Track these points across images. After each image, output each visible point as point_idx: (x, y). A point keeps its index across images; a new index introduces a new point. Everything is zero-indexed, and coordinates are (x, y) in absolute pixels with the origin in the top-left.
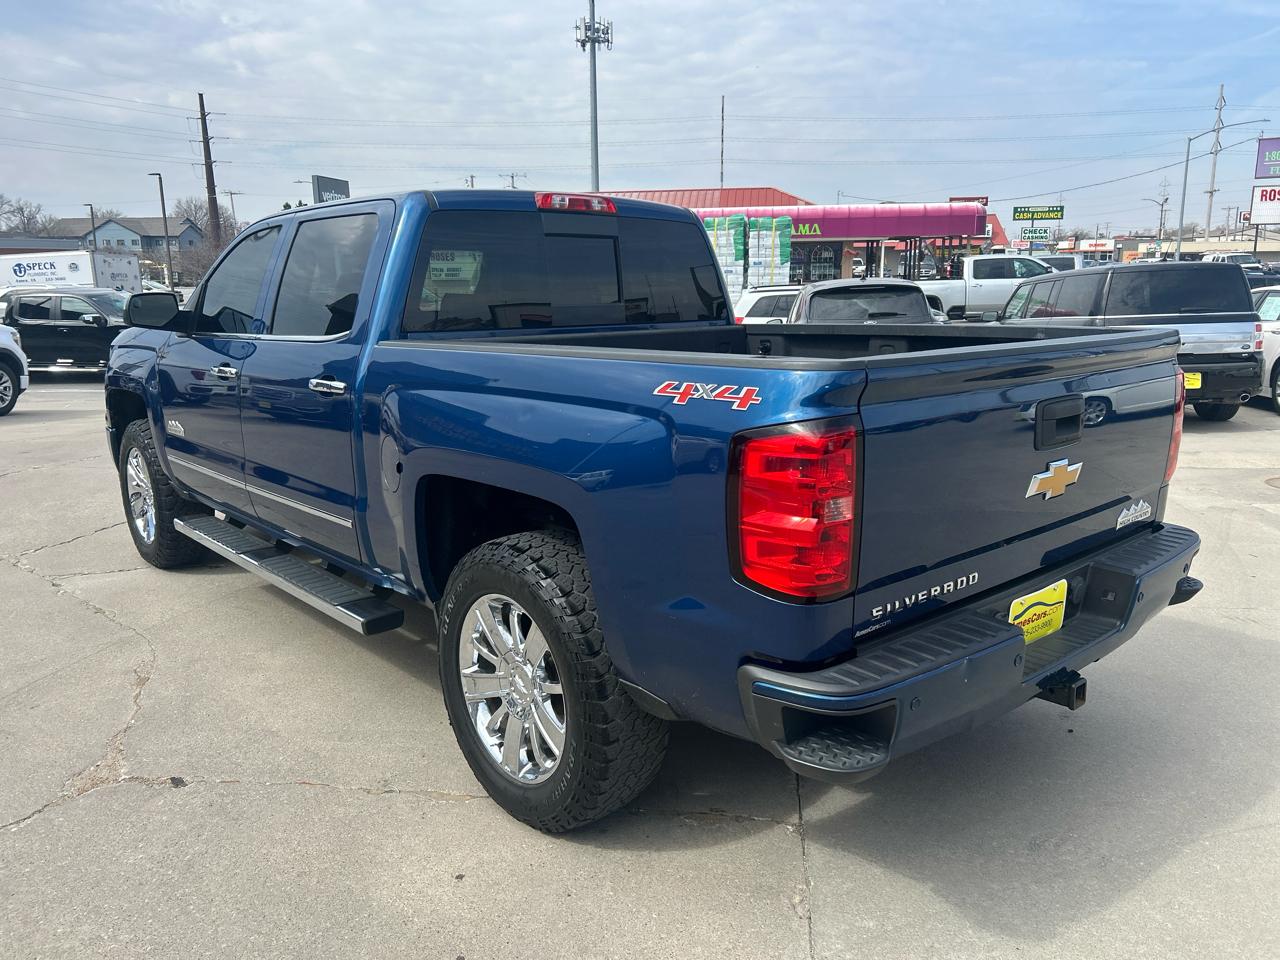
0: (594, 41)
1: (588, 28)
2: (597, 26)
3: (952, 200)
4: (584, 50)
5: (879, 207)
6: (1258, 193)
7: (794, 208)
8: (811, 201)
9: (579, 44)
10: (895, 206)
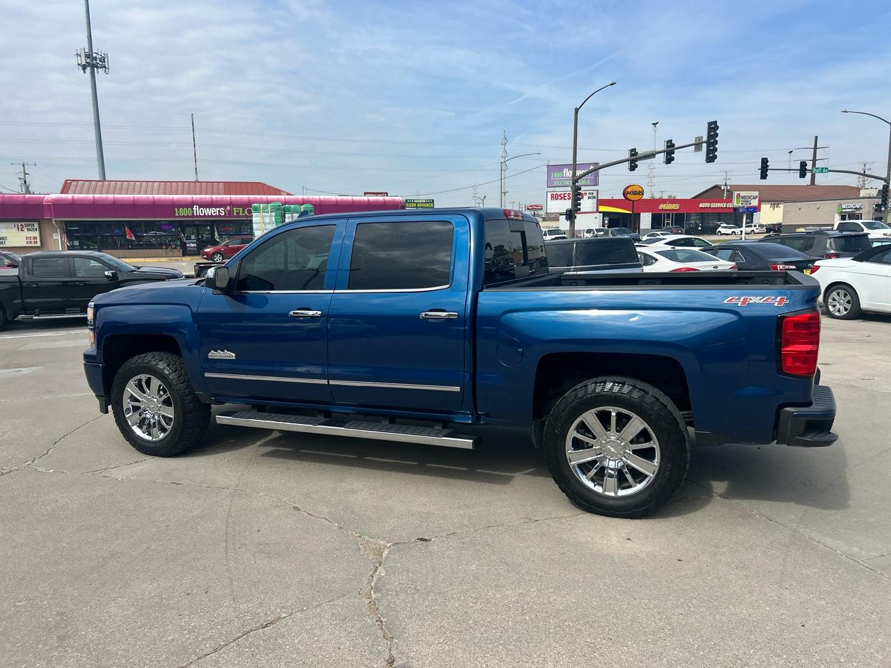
0: (93, 66)
1: (87, 56)
2: (94, 55)
3: (365, 194)
4: (85, 72)
5: (339, 198)
6: (549, 195)
7: (282, 197)
8: (290, 193)
9: (80, 67)
10: (350, 198)
